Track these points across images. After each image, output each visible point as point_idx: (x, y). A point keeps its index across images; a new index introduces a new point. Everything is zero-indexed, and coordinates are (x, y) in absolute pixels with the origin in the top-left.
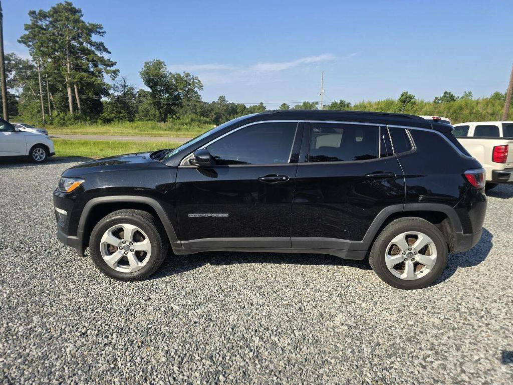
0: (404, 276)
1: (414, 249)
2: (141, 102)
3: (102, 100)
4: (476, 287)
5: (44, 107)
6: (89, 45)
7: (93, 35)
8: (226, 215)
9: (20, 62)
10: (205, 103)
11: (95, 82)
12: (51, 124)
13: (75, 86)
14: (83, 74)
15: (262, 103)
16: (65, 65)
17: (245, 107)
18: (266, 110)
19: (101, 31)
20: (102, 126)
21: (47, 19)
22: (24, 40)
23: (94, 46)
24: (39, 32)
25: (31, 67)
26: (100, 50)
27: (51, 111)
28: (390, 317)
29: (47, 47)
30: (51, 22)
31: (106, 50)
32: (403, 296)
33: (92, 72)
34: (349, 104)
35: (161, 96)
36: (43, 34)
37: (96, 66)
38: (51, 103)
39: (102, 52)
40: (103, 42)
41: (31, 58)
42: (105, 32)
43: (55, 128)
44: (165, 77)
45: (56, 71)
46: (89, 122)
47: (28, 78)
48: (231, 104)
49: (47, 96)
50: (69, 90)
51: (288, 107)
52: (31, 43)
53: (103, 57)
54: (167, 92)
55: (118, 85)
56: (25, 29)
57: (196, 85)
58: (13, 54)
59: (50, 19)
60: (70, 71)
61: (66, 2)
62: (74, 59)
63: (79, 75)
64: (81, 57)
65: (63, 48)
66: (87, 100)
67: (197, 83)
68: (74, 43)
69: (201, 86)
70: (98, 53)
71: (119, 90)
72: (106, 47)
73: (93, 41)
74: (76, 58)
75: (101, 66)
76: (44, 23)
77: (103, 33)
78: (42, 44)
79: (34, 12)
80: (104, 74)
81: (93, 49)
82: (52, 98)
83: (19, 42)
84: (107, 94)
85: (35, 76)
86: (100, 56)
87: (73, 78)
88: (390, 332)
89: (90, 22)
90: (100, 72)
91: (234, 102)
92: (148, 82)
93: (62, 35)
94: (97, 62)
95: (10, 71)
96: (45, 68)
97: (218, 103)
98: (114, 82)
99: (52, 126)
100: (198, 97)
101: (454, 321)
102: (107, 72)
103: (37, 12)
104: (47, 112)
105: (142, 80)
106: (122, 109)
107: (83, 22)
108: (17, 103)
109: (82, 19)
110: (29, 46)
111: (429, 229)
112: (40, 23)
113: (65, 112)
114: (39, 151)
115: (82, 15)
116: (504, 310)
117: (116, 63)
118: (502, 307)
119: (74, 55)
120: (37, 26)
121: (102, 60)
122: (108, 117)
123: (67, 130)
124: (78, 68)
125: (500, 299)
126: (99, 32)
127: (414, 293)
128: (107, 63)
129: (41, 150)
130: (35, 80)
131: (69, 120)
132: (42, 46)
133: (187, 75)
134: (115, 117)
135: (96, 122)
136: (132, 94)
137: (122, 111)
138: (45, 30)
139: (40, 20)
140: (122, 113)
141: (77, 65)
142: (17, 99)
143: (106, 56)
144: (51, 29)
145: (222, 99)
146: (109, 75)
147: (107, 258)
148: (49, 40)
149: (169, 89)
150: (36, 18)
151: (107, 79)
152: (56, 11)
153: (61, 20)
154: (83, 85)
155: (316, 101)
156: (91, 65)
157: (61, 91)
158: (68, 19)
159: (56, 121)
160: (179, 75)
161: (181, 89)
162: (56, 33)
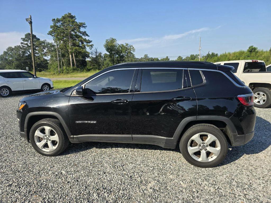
0: (200, 160)
1: (206, 143)
2: (105, 60)
3: (86, 60)
4: (250, 168)
5: (59, 65)
6: (79, 33)
7: (81, 28)
8: (95, 122)
9: (49, 44)
10: (138, 59)
11: (82, 51)
12: (63, 73)
13: (73, 54)
14: (77, 48)
15: (167, 57)
16: (69, 44)
17: (158, 59)
18: (170, 60)
19: (85, 26)
20: (86, 73)
21: (60, 22)
22: (50, 33)
23: (81, 33)
24: (57, 28)
25: (54, 46)
26: (84, 35)
27: (63, 67)
28: (183, 185)
29: (60, 36)
30: (62, 24)
31: (87, 35)
32: (198, 172)
33: (81, 47)
34: (217, 55)
35: (114, 56)
36: (58, 29)
37: (83, 43)
38: (63, 62)
39: (85, 36)
40: (86, 31)
41: (53, 42)
42: (87, 26)
43: (64, 74)
44: (116, 46)
45: (65, 47)
46: (80, 71)
47: (52, 51)
48: (151, 58)
49: (60, 59)
50: (70, 56)
51: (182, 58)
52: (53, 35)
53: (86, 39)
54: (117, 54)
55: (93, 52)
56: (51, 28)
57: (131, 49)
58: (45, 40)
59: (62, 22)
60: (71, 47)
61: (68, 13)
62: (72, 40)
63: (74, 48)
64: (76, 39)
65: (68, 36)
66: (79, 60)
67: (132, 48)
68: (72, 33)
69: (134, 50)
70: (83, 37)
71: (94, 55)
72: (87, 33)
73: (81, 31)
74: (74, 40)
75: (85, 43)
76: (59, 24)
77: (86, 26)
78: (58, 34)
79: (54, 20)
80: (86, 47)
81: (81, 35)
82: (63, 60)
83: (48, 34)
84: (88, 57)
85: (55, 50)
86: (84, 38)
87: (72, 50)
88: (178, 195)
89: (79, 22)
90: (84, 46)
91: (152, 57)
92: (108, 50)
93: (67, 29)
94: (83, 41)
95: (45, 49)
96: (60, 46)
97: (144, 58)
98: (91, 51)
99: (63, 74)
100: (133, 55)
101: (224, 191)
102: (88, 46)
103: (56, 19)
104: (60, 67)
105: (105, 49)
106: (95, 64)
107: (76, 22)
108: (48, 63)
109: (76, 20)
110: (53, 36)
111: (214, 132)
112: (57, 24)
113: (69, 67)
114: (46, 87)
115: (76, 19)
116: (262, 185)
117: (92, 41)
118: (262, 183)
119: (73, 38)
120: (56, 26)
121: (85, 40)
122: (89, 68)
123: (69, 75)
124: (74, 45)
125: (263, 178)
126: (84, 27)
127: (207, 170)
128: (87, 41)
129: (47, 86)
130: (55, 52)
131: (71, 70)
132: (58, 35)
133: (127, 45)
134: (92, 68)
135: (83, 71)
136: (101, 56)
137: (96, 65)
138: (59, 27)
139: (57, 23)
140: (95, 66)
141: (74, 44)
142: (48, 61)
143: (87, 38)
144: (62, 27)
145: (146, 56)
146: (89, 47)
147: (38, 144)
148: (61, 32)
149: (118, 52)
150: (55, 22)
151: (88, 49)
152: (64, 18)
153: (67, 22)
154: (77, 53)
155: (198, 54)
156: (80, 43)
157: (67, 57)
158: (69, 21)
159: (64, 71)
160: (123, 45)
161: (124, 52)
162: (64, 29)
